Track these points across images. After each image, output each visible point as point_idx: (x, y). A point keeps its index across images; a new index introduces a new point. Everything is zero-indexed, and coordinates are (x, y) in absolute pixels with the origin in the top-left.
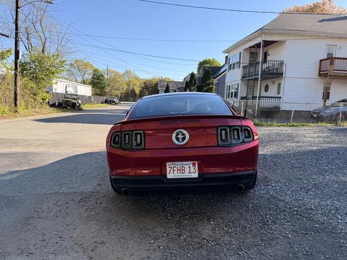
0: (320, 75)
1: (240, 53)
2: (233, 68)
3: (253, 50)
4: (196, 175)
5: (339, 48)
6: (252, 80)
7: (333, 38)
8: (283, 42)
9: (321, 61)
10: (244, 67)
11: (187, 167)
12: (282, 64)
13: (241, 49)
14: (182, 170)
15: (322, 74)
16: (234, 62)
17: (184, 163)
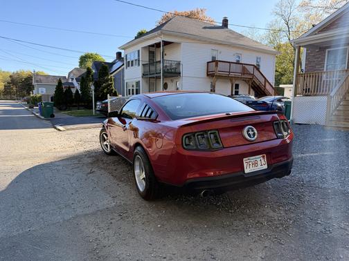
0: (208, 75)
1: (139, 51)
2: (132, 65)
3: (152, 49)
4: (265, 167)
5: (220, 53)
6: (154, 78)
7: (216, 43)
8: (178, 44)
9: (208, 63)
10: (143, 65)
11: (258, 160)
12: (179, 64)
13: (139, 47)
14: (255, 164)
15: (210, 75)
16: (133, 59)
17: (256, 157)
